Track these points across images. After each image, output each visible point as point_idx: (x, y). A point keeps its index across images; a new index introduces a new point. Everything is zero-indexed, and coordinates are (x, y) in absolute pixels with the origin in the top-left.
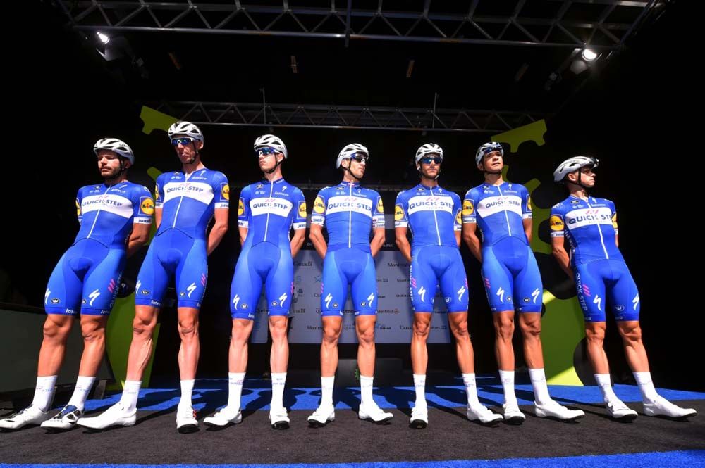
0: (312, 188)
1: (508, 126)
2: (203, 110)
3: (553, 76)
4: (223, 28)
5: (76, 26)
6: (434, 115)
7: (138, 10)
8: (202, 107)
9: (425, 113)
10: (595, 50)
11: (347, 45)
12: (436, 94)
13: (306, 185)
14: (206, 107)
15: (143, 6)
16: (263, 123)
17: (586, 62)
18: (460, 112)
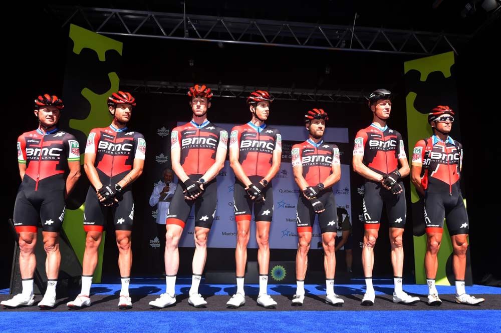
3: (468, 7)
9: (344, 30)
12: (356, 14)
16: (183, 37)
18: (379, 30)
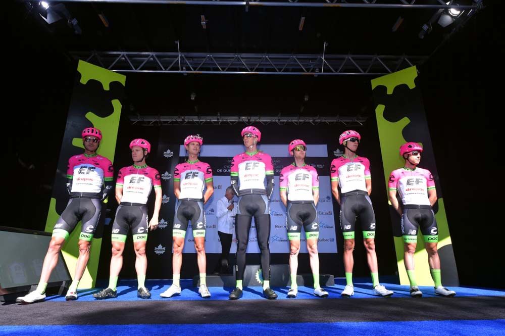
0: (221, 120)
1: (389, 70)
2: (127, 58)
3: (425, 27)
6: (324, 60)
9: (316, 59)
11: (247, 10)
12: (325, 43)
13: (216, 117)
14: (129, 56)
16: (178, 70)
17: (451, 16)
18: (346, 57)
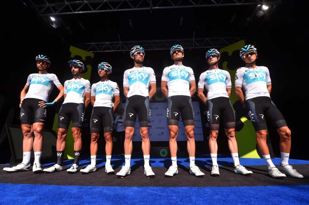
1: (228, 44)
3: (248, 19)
4: (98, 10)
5: (41, 15)
6: (194, 41)
7: (64, 6)
8: (95, 45)
9: (190, 41)
10: (267, 5)
14: (97, 45)
15: (66, 4)
16: (120, 50)
17: (263, 11)
18: (206, 39)
